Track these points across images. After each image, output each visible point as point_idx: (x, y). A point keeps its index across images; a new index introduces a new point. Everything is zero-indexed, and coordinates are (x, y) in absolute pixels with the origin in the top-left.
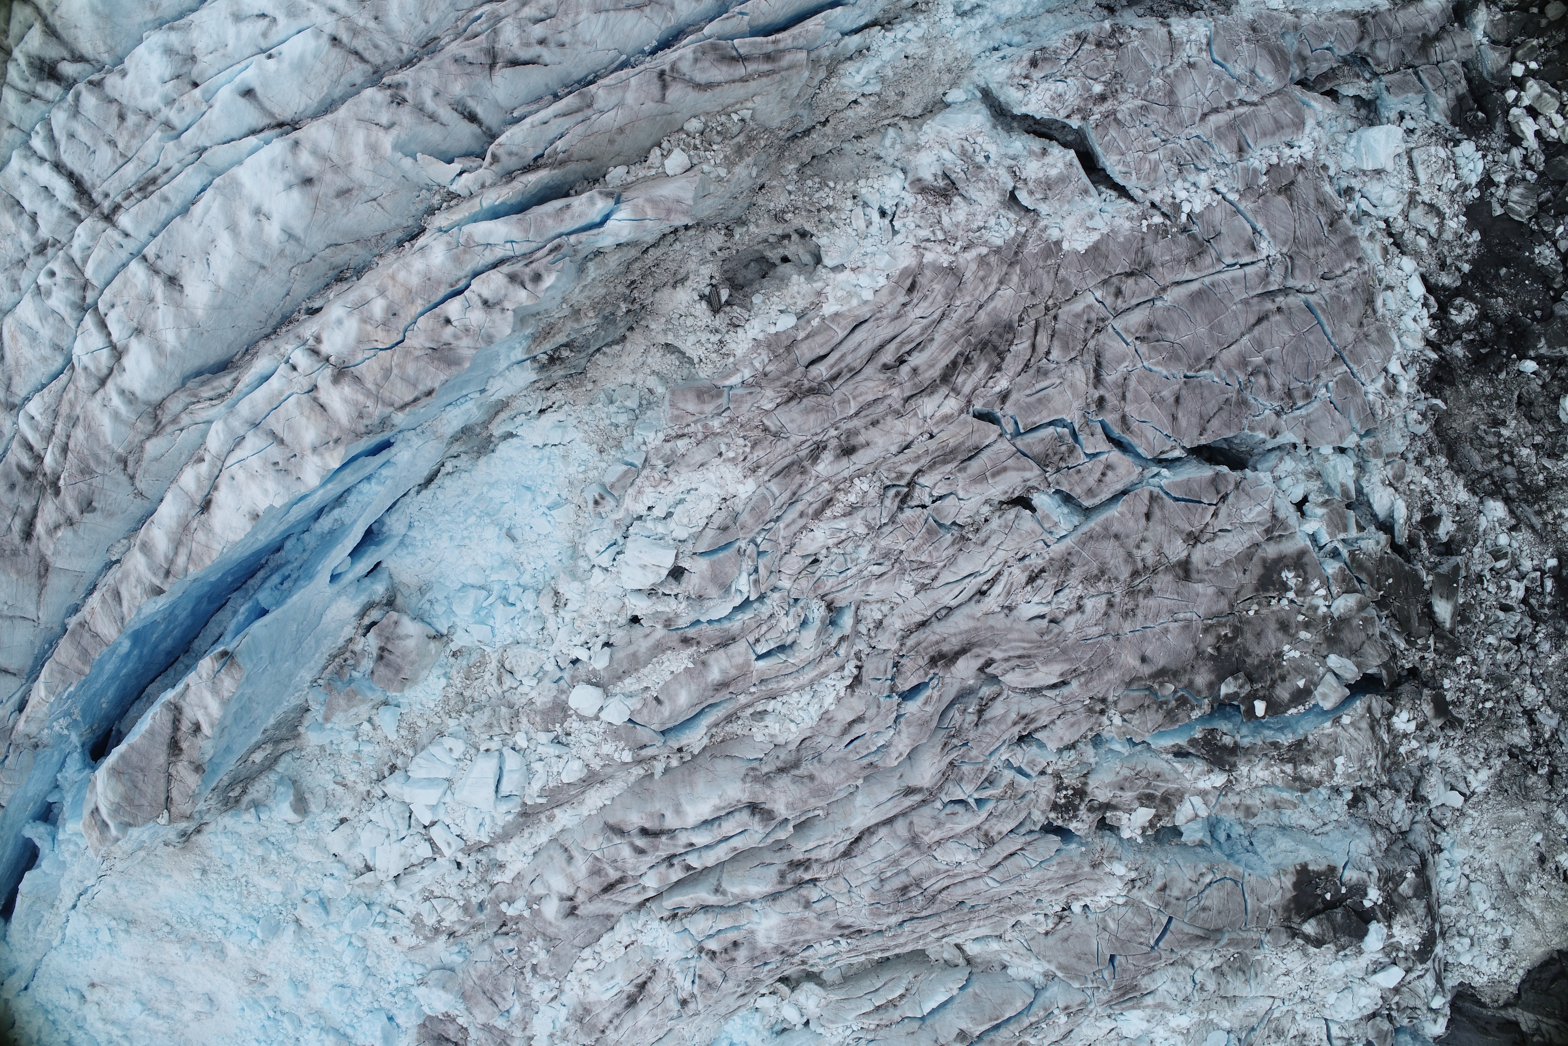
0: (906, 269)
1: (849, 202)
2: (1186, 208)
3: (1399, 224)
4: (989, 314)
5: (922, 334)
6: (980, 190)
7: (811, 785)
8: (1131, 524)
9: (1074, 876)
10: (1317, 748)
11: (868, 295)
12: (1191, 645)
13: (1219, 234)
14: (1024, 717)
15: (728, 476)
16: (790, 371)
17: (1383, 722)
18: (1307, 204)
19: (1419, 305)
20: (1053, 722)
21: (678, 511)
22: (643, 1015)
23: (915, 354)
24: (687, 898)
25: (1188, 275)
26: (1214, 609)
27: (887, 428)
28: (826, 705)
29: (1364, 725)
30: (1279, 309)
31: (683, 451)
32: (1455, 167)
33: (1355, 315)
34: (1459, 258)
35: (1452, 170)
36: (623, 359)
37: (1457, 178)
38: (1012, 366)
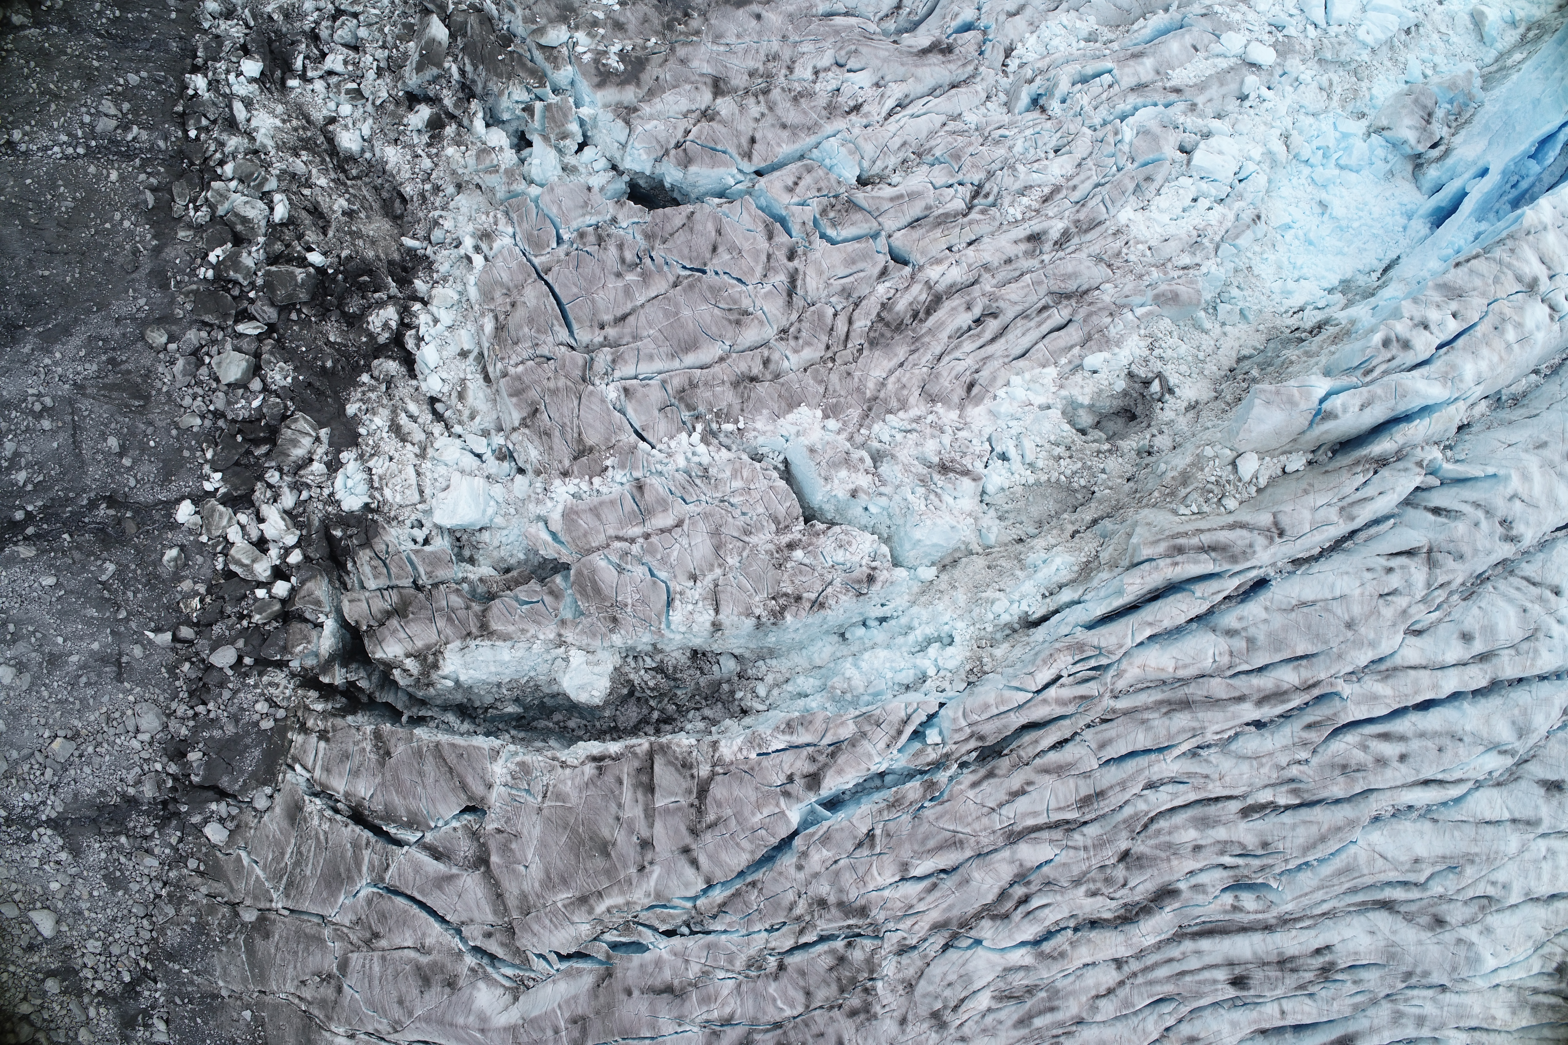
0: (977, 405)
1: (1040, 464)
2: (696, 437)
3: (437, 429)
4: (894, 357)
5: (959, 344)
6: (914, 465)
8: (770, 135)
11: (1015, 380)
12: (712, 22)
13: (660, 410)
15: (1143, 228)
16: (1089, 315)
18: (563, 433)
19: (427, 338)
21: (1187, 202)
23: (965, 327)
26: (690, 48)
27: (998, 254)
30: (602, 327)
31: (1183, 254)
32: (371, 481)
33: (520, 314)
34: (373, 389)
35: (375, 478)
36: (1236, 345)
37: (370, 469)
38: (871, 306)
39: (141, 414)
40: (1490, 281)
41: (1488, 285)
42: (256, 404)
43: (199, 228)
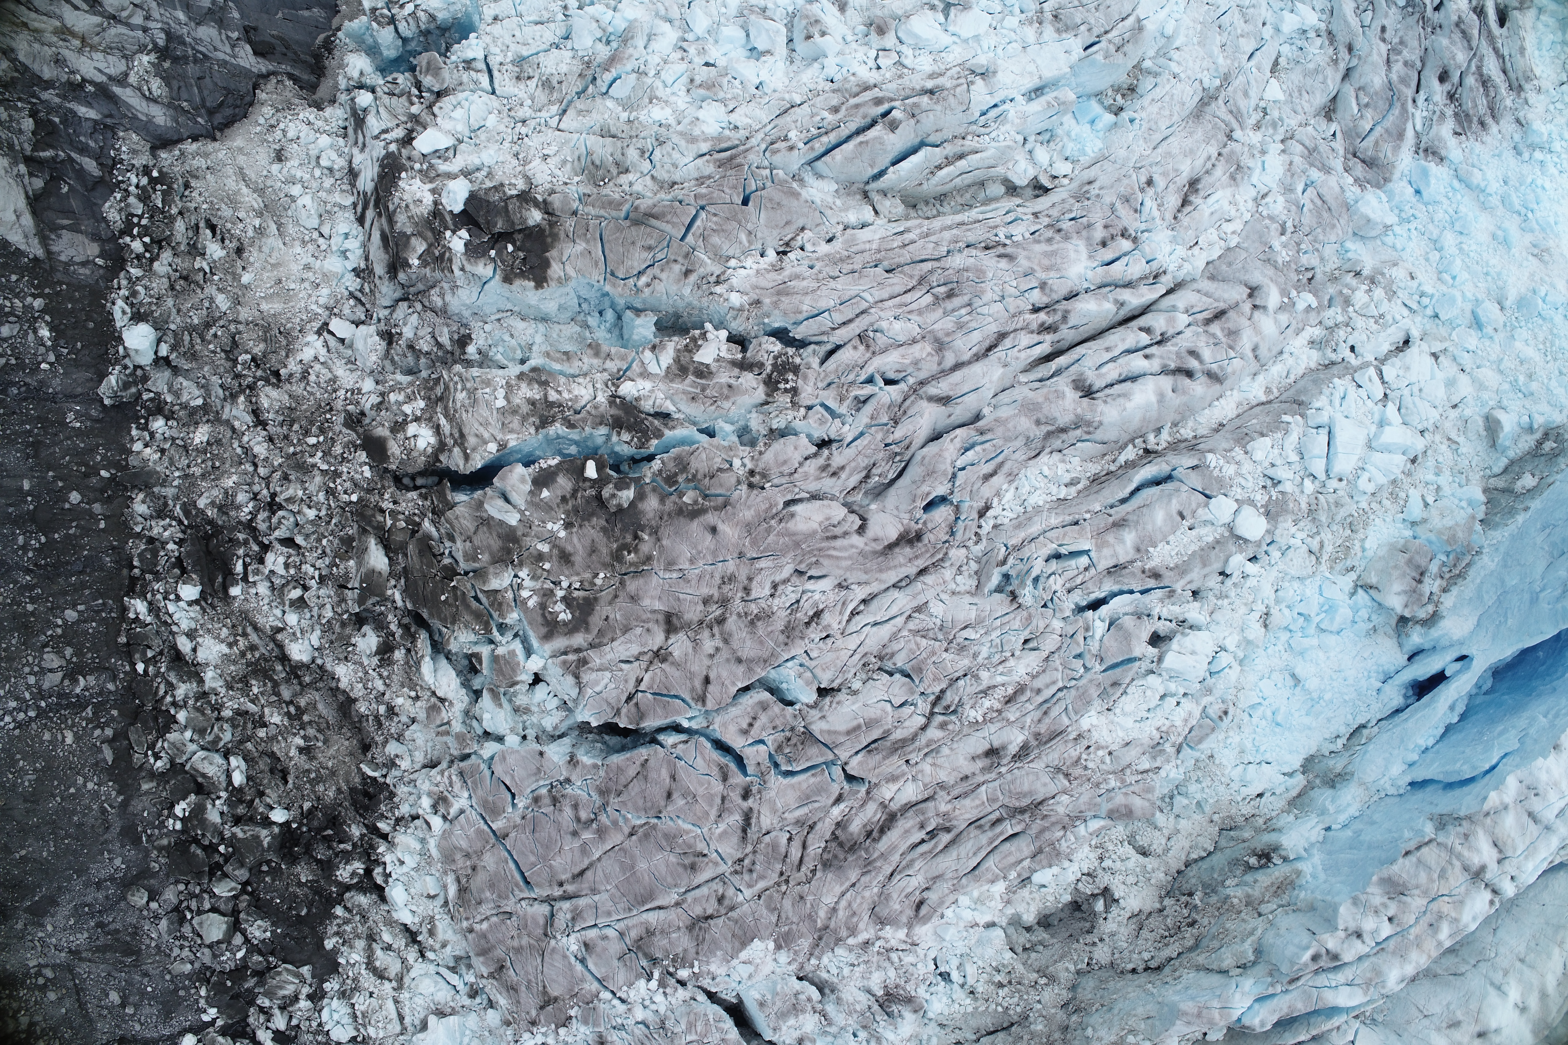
0: (924, 925)
1: (980, 990)
2: (654, 984)
3: (412, 955)
4: (848, 879)
5: (913, 861)
6: (859, 1002)
7: (1040, 415)
8: (724, 674)
9: (779, 293)
10: (524, 419)
12: (665, 542)
13: (620, 959)
14: (834, 474)
15: (1105, 732)
16: (1042, 831)
17: (450, 441)
18: (528, 988)
19: (394, 876)
20: (801, 464)
21: (1155, 701)
22: (1186, 169)
23: (918, 841)
24: (1146, 295)
25: (652, 918)
26: (641, 581)
28: (1012, 490)
29: (472, 441)
30: (561, 884)
31: (1144, 758)
32: (355, 1017)
33: (480, 878)
34: (347, 922)
35: (358, 1013)
36: (1187, 844)
37: (353, 1005)
38: (825, 828)
39: (136, 966)
40: (1436, 876)
41: (1433, 881)
42: (240, 955)
43: (161, 777)
